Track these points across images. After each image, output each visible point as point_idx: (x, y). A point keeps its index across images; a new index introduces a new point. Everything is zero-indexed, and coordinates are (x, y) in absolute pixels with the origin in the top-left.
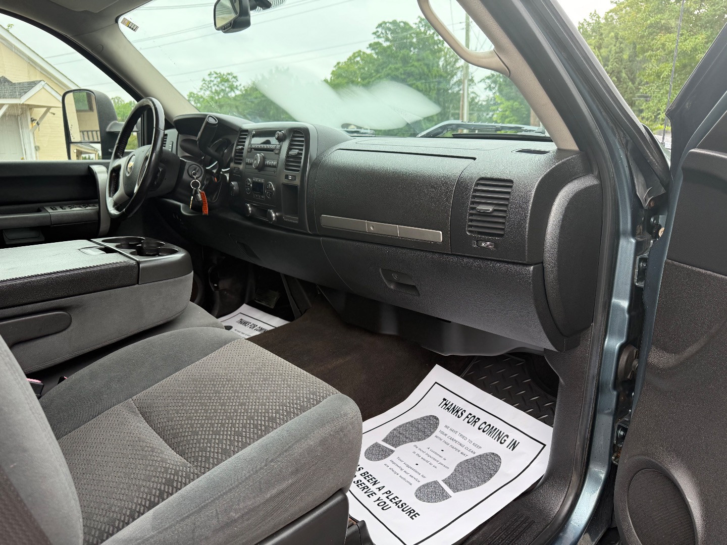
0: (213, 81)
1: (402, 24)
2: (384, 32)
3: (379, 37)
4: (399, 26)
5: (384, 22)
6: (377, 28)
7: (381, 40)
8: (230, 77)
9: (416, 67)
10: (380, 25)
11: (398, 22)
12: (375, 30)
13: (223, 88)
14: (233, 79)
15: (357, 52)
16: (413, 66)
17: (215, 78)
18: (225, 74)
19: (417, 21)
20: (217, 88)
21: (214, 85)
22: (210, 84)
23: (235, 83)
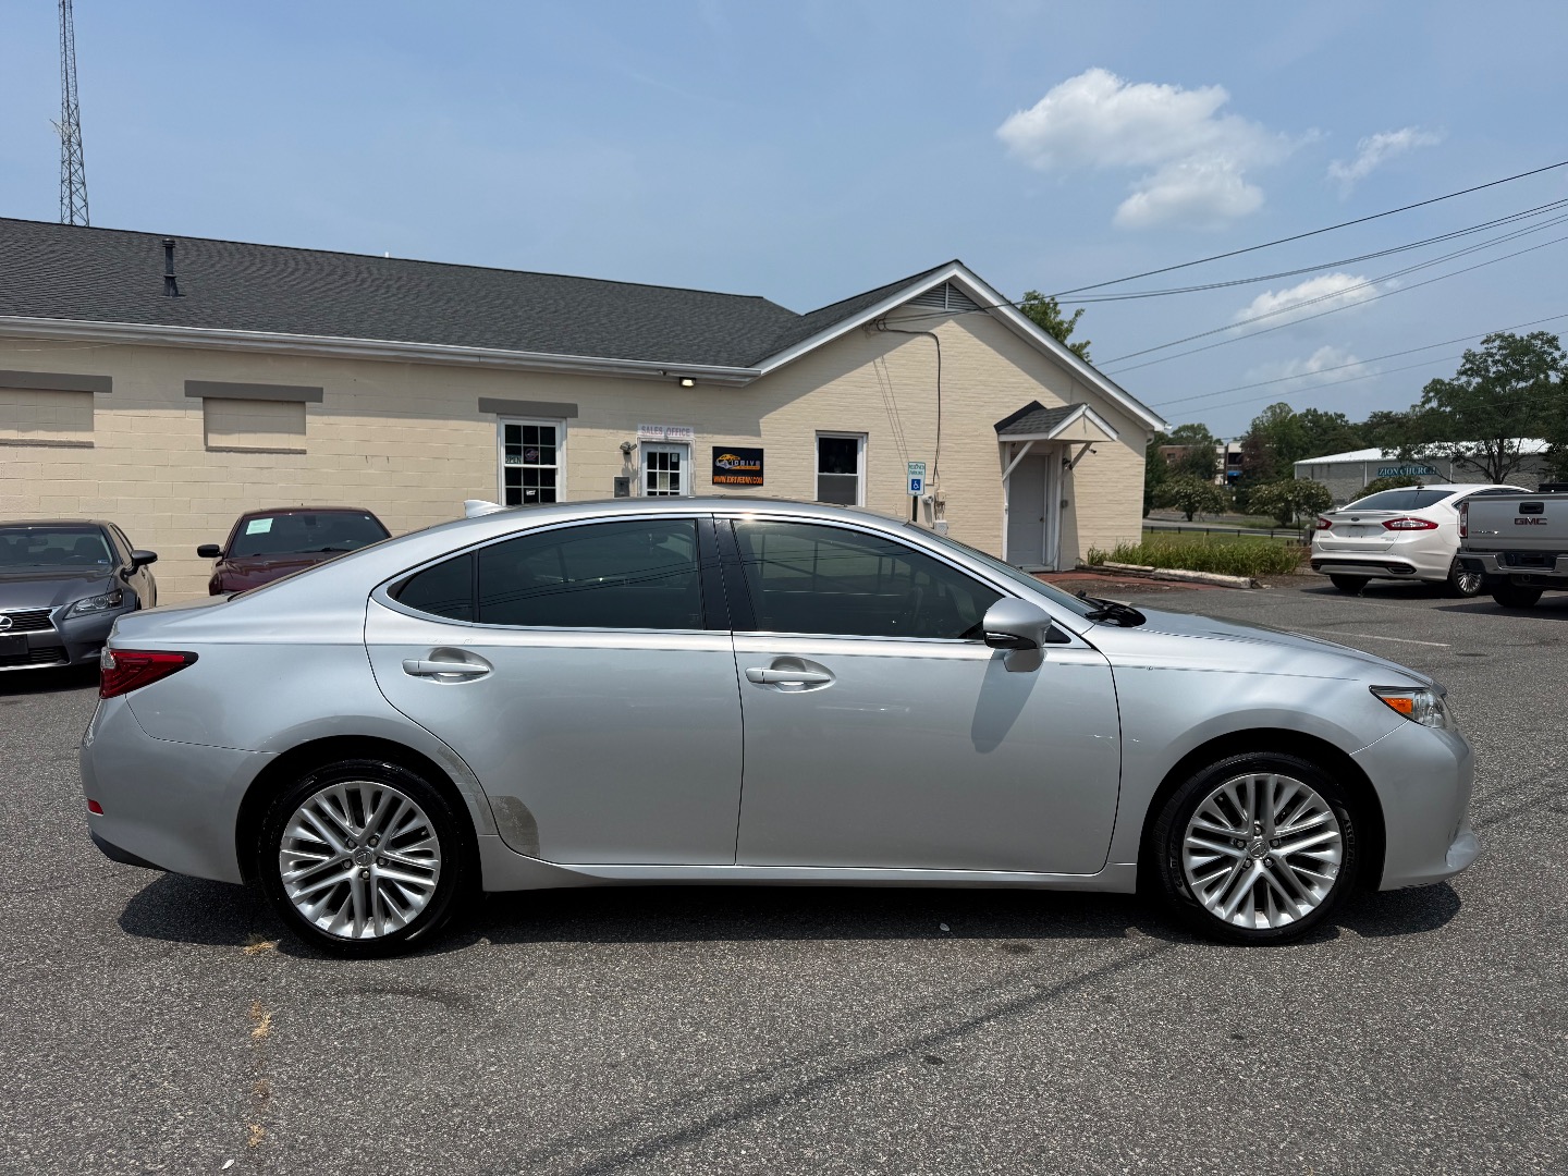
0: (1491, 355)
8: (1539, 342)
14: (1546, 347)
17: (1500, 348)
18: (1526, 338)
20: (1501, 368)
21: (1495, 362)
22: (1486, 361)
23: (1550, 354)
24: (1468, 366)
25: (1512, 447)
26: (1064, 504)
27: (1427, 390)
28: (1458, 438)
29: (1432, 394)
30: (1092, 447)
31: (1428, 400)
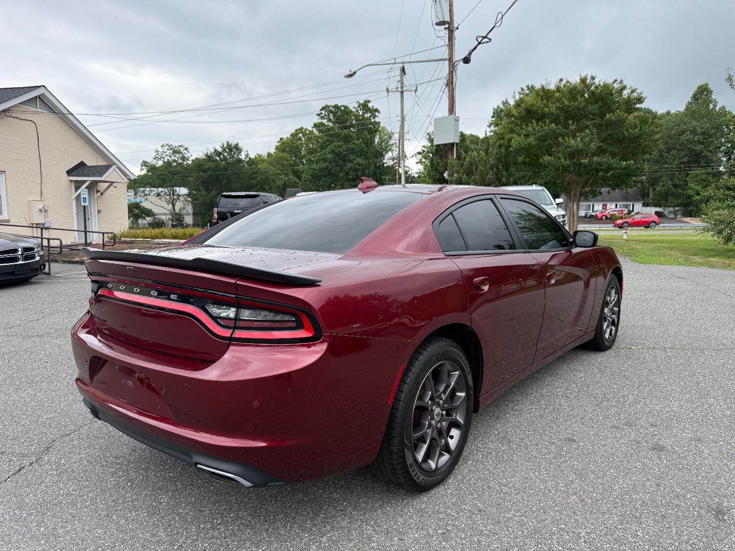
0: (164, 152)
1: (342, 108)
2: (327, 114)
3: (322, 118)
4: (341, 109)
5: (327, 105)
6: (321, 110)
7: (324, 121)
8: (182, 149)
9: (356, 145)
10: (323, 109)
11: (339, 105)
12: (319, 112)
13: (176, 159)
14: (185, 151)
15: (299, 129)
16: (354, 143)
17: (168, 149)
18: (177, 146)
19: (356, 106)
20: (169, 158)
21: (166, 156)
22: (163, 155)
23: (187, 154)
24: (157, 156)
25: (176, 192)
26: (99, 212)
27: (142, 165)
28: (158, 187)
29: (144, 167)
30: (113, 185)
31: (142, 169)
